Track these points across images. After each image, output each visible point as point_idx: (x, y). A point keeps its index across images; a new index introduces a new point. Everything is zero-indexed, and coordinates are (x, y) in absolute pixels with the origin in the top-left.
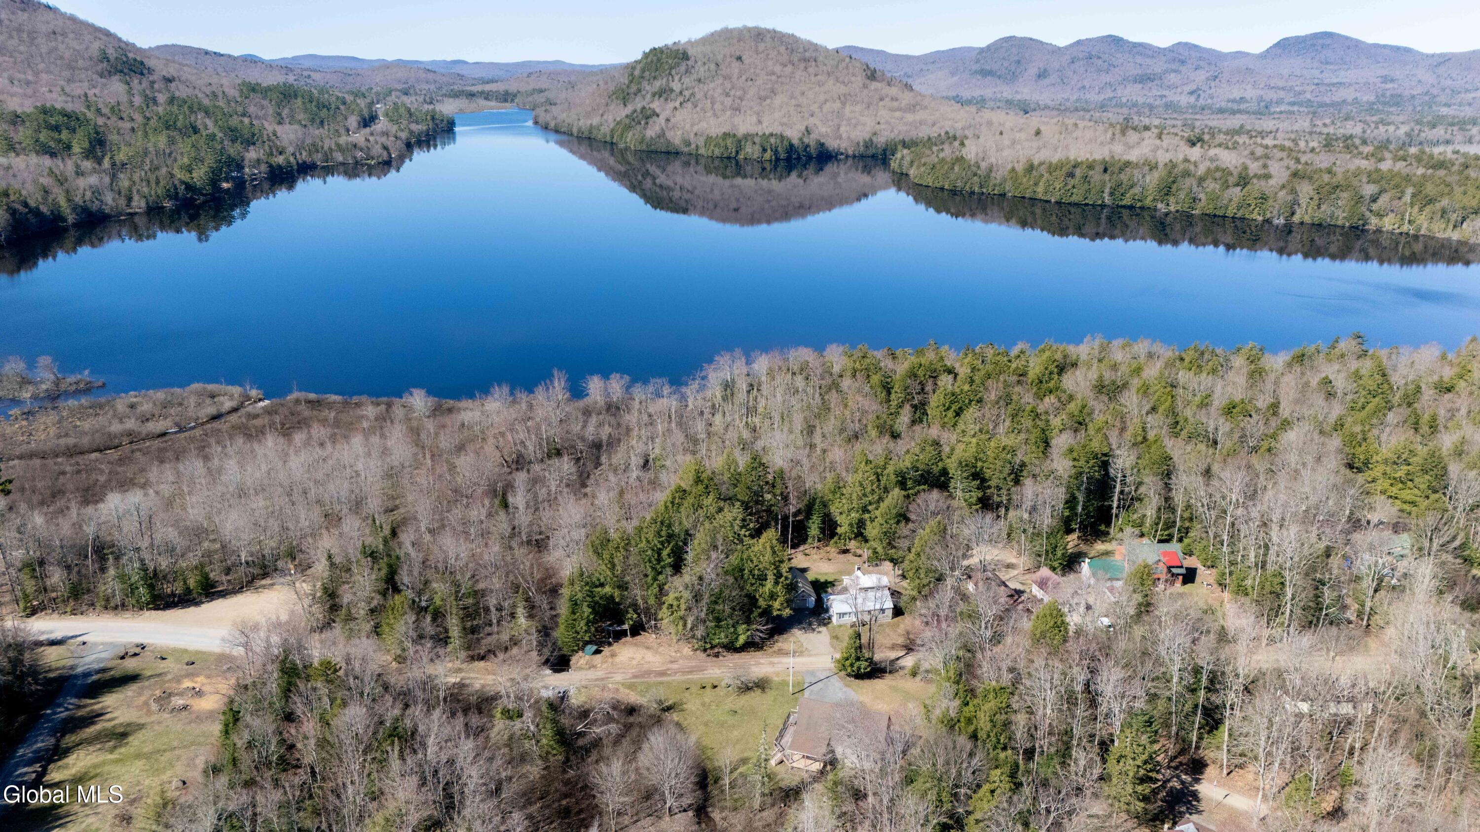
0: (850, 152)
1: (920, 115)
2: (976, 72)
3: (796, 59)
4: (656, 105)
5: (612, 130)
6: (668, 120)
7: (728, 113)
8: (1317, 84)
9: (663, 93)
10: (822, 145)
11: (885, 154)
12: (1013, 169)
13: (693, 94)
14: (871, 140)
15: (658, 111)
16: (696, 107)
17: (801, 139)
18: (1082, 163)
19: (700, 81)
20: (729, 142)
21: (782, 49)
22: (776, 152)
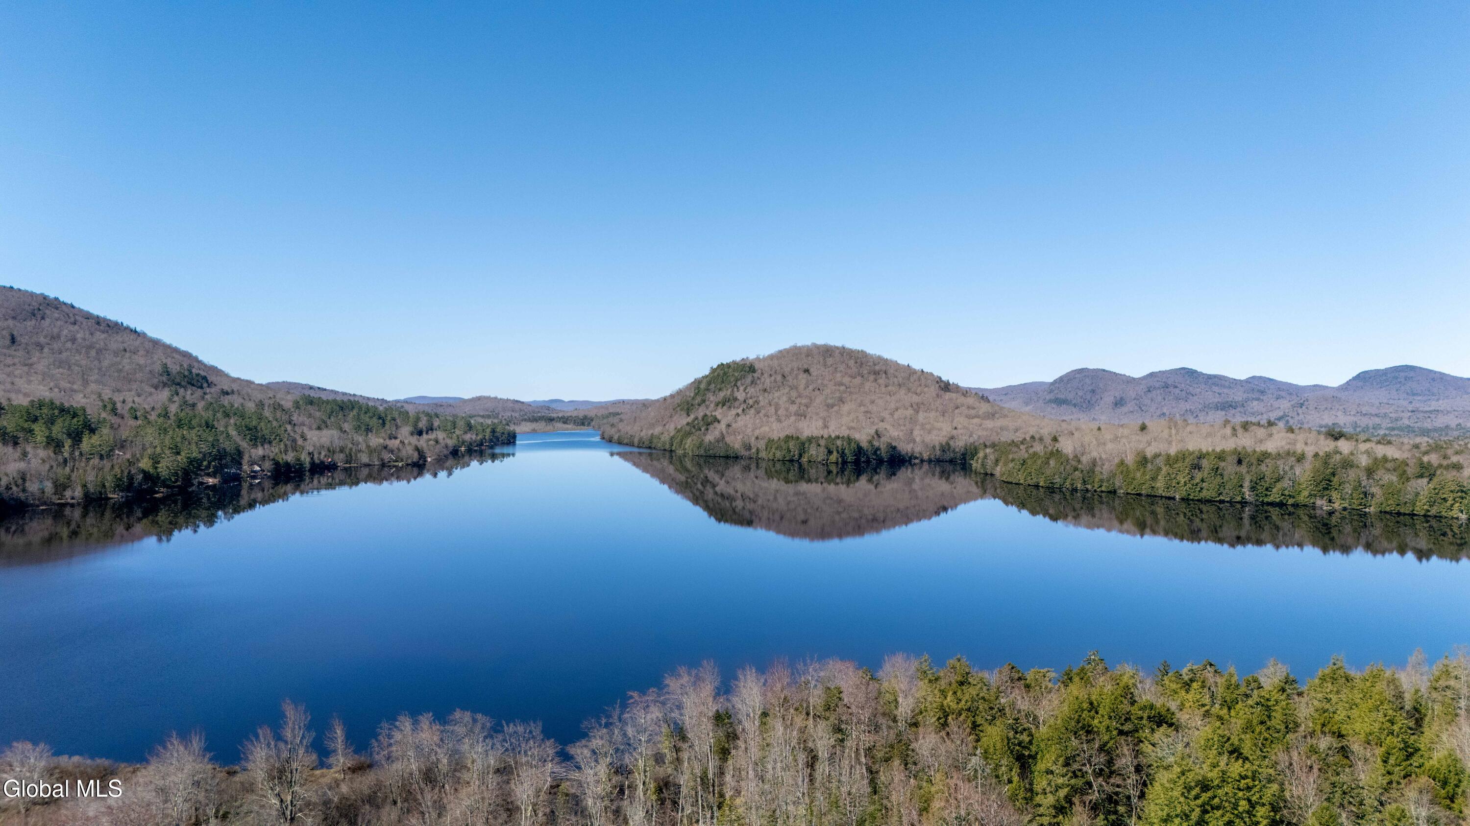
0: (926, 456)
1: (999, 423)
2: (1050, 401)
3: (865, 372)
4: (718, 414)
5: (672, 438)
6: (729, 426)
7: (793, 418)
8: (1413, 411)
9: (724, 403)
10: (894, 448)
11: (964, 459)
12: (1122, 463)
13: (757, 402)
14: (948, 444)
15: (719, 417)
16: (758, 412)
17: (870, 442)
18: (1208, 453)
19: (765, 390)
20: (791, 444)
21: (852, 363)
22: (843, 454)
